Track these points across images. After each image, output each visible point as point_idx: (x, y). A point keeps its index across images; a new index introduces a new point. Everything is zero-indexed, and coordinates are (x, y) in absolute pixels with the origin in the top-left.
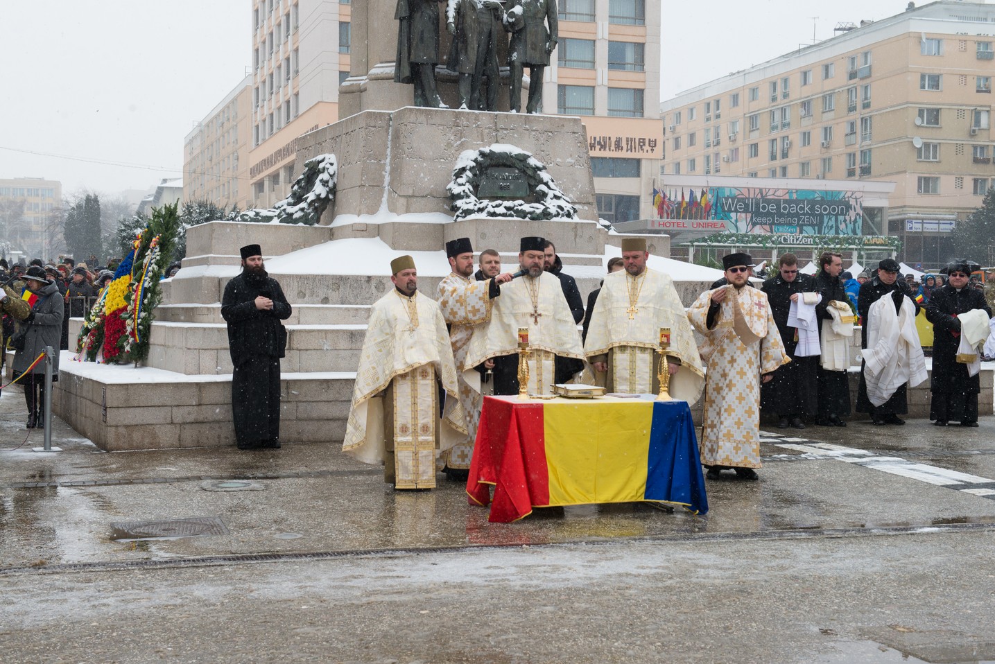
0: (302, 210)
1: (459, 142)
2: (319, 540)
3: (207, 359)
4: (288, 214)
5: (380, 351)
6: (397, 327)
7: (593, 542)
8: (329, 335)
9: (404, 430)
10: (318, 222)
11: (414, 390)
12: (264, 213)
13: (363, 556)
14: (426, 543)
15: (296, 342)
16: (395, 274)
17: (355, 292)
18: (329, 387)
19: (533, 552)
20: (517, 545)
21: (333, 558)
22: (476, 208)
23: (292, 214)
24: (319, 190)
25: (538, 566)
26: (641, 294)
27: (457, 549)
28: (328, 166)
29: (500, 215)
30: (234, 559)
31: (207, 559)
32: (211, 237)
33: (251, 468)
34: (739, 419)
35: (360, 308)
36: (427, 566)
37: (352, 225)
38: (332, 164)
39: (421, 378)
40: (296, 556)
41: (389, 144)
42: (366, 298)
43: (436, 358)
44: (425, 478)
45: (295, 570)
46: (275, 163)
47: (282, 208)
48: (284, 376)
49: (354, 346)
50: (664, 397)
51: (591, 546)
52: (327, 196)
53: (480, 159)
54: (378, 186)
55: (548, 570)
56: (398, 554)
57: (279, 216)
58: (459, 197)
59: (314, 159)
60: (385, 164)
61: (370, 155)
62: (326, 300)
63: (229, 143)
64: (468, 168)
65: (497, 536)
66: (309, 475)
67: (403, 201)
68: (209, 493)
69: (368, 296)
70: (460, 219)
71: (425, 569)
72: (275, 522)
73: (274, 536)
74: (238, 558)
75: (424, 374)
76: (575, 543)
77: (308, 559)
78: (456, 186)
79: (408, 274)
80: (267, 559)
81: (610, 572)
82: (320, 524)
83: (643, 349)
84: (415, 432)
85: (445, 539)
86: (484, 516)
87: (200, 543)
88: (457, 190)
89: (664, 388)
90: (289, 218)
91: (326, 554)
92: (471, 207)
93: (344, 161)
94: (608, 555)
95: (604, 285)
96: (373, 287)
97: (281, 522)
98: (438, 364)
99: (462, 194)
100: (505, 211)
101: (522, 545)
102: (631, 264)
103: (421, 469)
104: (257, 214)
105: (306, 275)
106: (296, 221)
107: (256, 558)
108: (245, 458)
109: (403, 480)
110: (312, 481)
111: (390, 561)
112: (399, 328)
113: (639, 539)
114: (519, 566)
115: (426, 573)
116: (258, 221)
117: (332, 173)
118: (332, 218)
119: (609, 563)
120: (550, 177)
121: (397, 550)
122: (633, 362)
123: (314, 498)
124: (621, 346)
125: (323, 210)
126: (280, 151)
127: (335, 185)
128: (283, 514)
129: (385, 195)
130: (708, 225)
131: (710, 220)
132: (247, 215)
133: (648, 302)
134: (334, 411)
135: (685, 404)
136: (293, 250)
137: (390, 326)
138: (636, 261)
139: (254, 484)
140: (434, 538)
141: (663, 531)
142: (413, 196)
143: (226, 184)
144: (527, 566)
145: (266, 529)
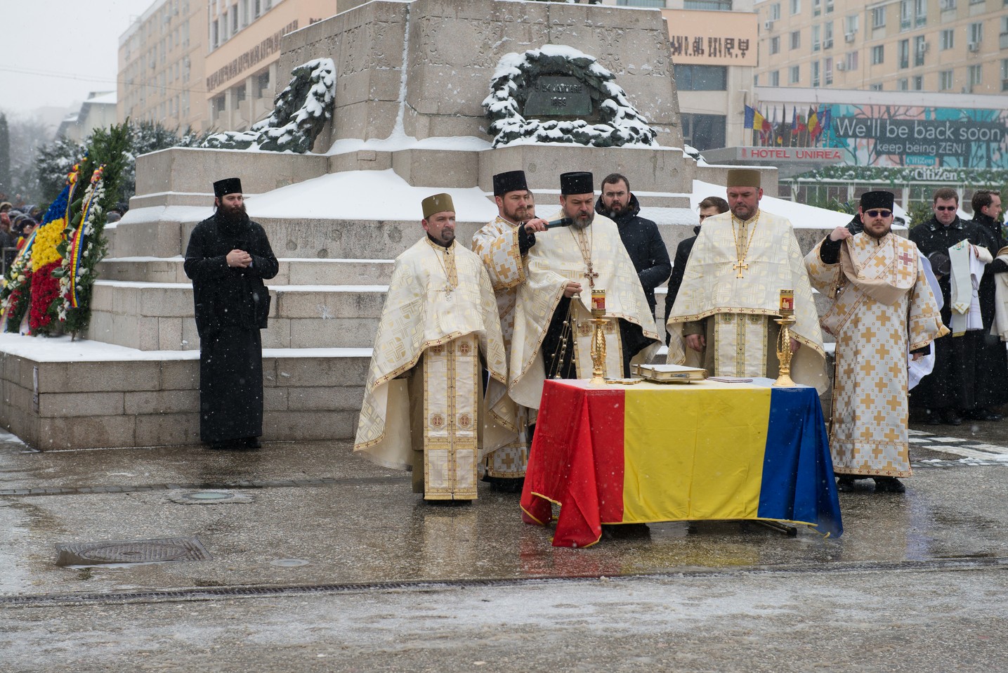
0: (290, 132)
1: (499, 43)
2: (331, 568)
3: (169, 330)
4: (271, 138)
5: (407, 317)
6: (430, 286)
7: (693, 574)
8: (329, 299)
9: (437, 421)
10: (311, 149)
11: (451, 369)
12: (239, 136)
13: (390, 590)
14: (472, 573)
15: (285, 308)
16: (427, 218)
17: (362, 242)
18: (330, 368)
19: (615, 587)
20: (592, 577)
21: (351, 591)
22: (522, 131)
23: (277, 138)
24: (312, 105)
25: (624, 604)
26: (752, 245)
27: (514, 581)
28: (324, 74)
29: (554, 140)
30: (222, 593)
31: (187, 592)
32: (169, 169)
33: (232, 473)
34: (879, 412)
35: (370, 264)
36: (476, 603)
37: (357, 153)
38: (329, 72)
39: (460, 353)
40: (303, 589)
41: (406, 45)
42: (377, 251)
43: (480, 327)
44: (463, 486)
45: (303, 607)
46: (240, 71)
47: (263, 130)
49: (361, 313)
50: (785, 382)
51: (690, 578)
52: (323, 114)
53: (527, 65)
54: (392, 101)
55: (638, 609)
56: (436, 587)
57: (259, 141)
58: (499, 115)
59: (304, 66)
60: (400, 72)
61: (380, 60)
62: (323, 253)
63: (177, 45)
64: (511, 76)
65: (565, 564)
66: (310, 484)
67: (424, 121)
68: (180, 507)
69: (379, 247)
70: (500, 145)
71: (474, 608)
72: (271, 544)
73: (272, 563)
74: (227, 592)
75: (465, 349)
76: (669, 574)
77: (319, 593)
78: (495, 101)
79: (443, 219)
80: (265, 593)
81: (720, 613)
82: (329, 548)
83: (755, 318)
84: (451, 424)
85: (496, 568)
86: (545, 541)
87: (175, 572)
88: (496, 106)
89: (784, 369)
90: (272, 144)
91: (342, 586)
92: (515, 129)
93: (344, 67)
94: (715, 590)
95: (701, 233)
96: (386, 236)
97: (278, 545)
98: (483, 336)
99: (504, 111)
100: (561, 134)
101: (599, 577)
102: (740, 203)
103: (459, 473)
104: (231, 138)
105: (298, 220)
106: (282, 148)
107: (251, 591)
108: (222, 460)
109: (435, 488)
110: (313, 491)
111: (426, 597)
112: (432, 287)
113: (755, 569)
114: (599, 605)
115: (476, 612)
116: (232, 147)
117: (329, 83)
118: (328, 146)
119: (717, 601)
120: (620, 89)
121: (435, 582)
122: (741, 335)
123: (318, 513)
124: (725, 314)
125: (318, 132)
126: (246, 55)
127: (333, 100)
128: (280, 534)
129: (401, 113)
130: (817, 154)
131: (820, 148)
132: (217, 140)
133: (761, 255)
134: (338, 399)
135: (814, 390)
136: (277, 187)
137: (421, 285)
138: (746, 199)
139: (238, 495)
140: (482, 567)
141: (785, 559)
142: (438, 114)
143: (174, 99)
144: (608, 604)
145: (260, 554)
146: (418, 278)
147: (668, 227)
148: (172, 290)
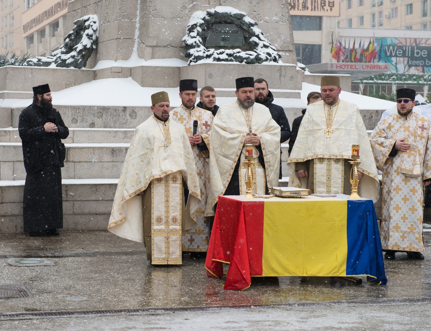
0: (73, 57)
1: (191, 5)
2: (100, 302)
3: (6, 169)
4: (62, 60)
5: (142, 161)
6: (155, 144)
7: (303, 305)
8: (96, 151)
9: (159, 220)
10: (85, 66)
11: (167, 191)
12: (44, 59)
13: (133, 313)
14: (179, 304)
15: (71, 156)
16: (154, 105)
17: (114, 119)
18: (97, 190)
19: (259, 312)
20: (247, 306)
21: (111, 314)
22: (205, 55)
23: (66, 60)
24: (85, 42)
25: (264, 321)
26: (335, 119)
27: (202, 309)
28: (92, 24)
29: (223, 60)
30: (39, 315)
31: (20, 314)
32: (5, 78)
33: (42, 249)
34: (405, 215)
35: (119, 131)
36: (181, 321)
37: (111, 68)
38: (95, 22)
39: (172, 182)
40: (85, 313)
41: (139, 7)
42: (123, 124)
43: (183, 167)
44: (174, 257)
45: (85, 323)
46: (42, 21)
47: (58, 56)
48: (64, 182)
49: (114, 159)
50: (355, 197)
51: (302, 307)
52: (92, 46)
53: (207, 18)
54: (131, 39)
55: (272, 324)
56: (159, 312)
57: (56, 62)
58: (192, 46)
59: (81, 19)
60: (135, 22)
61: (124, 16)
62: (92, 125)
63: (6, 7)
64: (198, 24)
65: (231, 299)
66: (86, 255)
67: (149, 50)
68: (14, 268)
69: (124, 121)
70: (192, 63)
71: (180, 323)
72: (66, 288)
73: (67, 299)
74: (42, 314)
75: (174, 180)
76: (290, 305)
77: (93, 315)
78: (189, 38)
79: (163, 106)
80: (64, 315)
81: (318, 326)
82: (98, 291)
83: (337, 160)
84: (167, 222)
85: (192, 301)
86: (220, 286)
87: (13, 303)
88: (190, 41)
89: (354, 190)
90: (63, 64)
91: (107, 311)
92: (201, 54)
93: (104, 19)
94: (315, 314)
95: (306, 113)
96: (128, 115)
97: (70, 289)
98: (185, 173)
99: (194, 44)
100: (227, 57)
101: (250, 306)
102: (328, 95)
103: (171, 250)
104: (39, 60)
105: (78, 106)
106: (68, 66)
107: (55, 314)
108: (36, 242)
109: (158, 258)
110: (89, 259)
111: (153, 317)
112: (157, 145)
113: (338, 302)
114: (251, 322)
115: (181, 326)
116: (40, 65)
117: (95, 29)
118: (95, 64)
119: (317, 320)
120: (261, 31)
121: (158, 309)
122: (329, 170)
123: (91, 271)
124: (320, 158)
125: (88, 57)
126: (46, 12)
127: (97, 38)
128: (71, 283)
129: (136, 46)
130: (374, 67)
131: (376, 63)
132: (32, 61)
133: (340, 125)
134: (101, 208)
136: (66, 88)
137: (150, 143)
138: (331, 93)
139: (46, 261)
140: (184, 301)
141: (355, 297)
142: (157, 46)
143: (4, 38)
144: (256, 321)
145: (60, 294)
146: (149, 139)
147: (288, 109)
148: (8, 146)
